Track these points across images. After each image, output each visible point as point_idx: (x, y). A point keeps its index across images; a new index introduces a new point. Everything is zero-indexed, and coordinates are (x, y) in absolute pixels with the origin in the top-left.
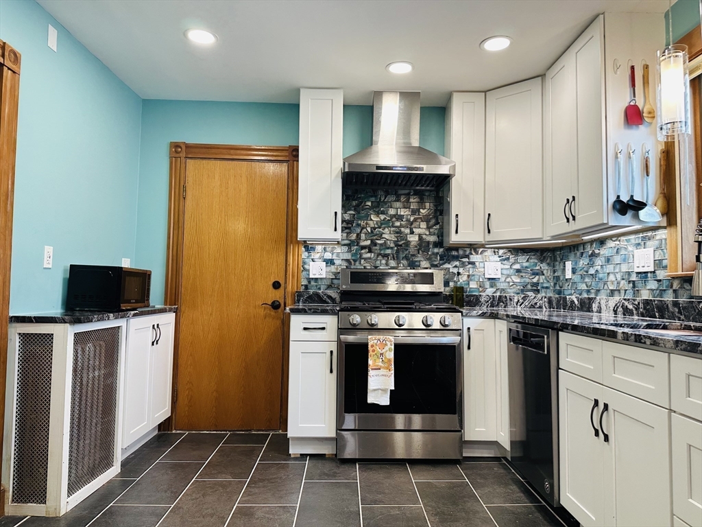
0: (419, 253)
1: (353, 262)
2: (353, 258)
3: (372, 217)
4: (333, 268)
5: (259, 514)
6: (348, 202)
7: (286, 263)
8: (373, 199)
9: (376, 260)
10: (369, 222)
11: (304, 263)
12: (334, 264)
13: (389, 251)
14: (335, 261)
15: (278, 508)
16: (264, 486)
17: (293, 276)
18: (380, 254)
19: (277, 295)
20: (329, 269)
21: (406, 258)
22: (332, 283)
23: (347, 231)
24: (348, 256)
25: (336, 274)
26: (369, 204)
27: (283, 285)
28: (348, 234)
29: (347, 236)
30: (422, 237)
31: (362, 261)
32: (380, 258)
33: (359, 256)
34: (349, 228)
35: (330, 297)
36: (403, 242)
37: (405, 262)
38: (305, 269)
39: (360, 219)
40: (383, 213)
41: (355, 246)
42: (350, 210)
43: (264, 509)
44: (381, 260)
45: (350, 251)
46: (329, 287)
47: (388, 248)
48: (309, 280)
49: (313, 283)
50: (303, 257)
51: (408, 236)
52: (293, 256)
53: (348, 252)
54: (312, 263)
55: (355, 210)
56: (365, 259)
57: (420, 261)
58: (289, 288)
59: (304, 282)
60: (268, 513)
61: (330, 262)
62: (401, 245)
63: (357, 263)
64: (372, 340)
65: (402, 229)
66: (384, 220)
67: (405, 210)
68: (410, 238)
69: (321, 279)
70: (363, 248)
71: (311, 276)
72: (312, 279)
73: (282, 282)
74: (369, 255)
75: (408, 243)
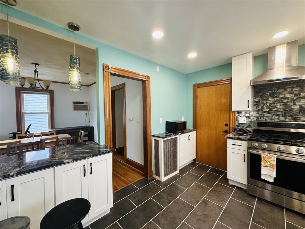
0: (299, 114)
1: (259, 118)
2: (260, 116)
3: (270, 99)
4: (250, 120)
5: (209, 205)
6: (256, 94)
7: (230, 118)
8: (270, 92)
9: (272, 117)
10: (268, 101)
11: (237, 118)
12: (250, 118)
13: (280, 113)
14: (251, 117)
15: (216, 206)
16: (215, 194)
17: (232, 122)
18: (275, 114)
19: (227, 128)
20: (248, 120)
21: (291, 116)
22: (249, 125)
23: (256, 105)
24: (257, 115)
25: (251, 122)
26: (268, 94)
27: (229, 125)
28: (257, 107)
29: (256, 108)
30: (302, 106)
31: (264, 117)
32: (274, 116)
33: (262, 115)
34: (258, 104)
35: (248, 130)
36: (288, 109)
37: (290, 118)
38: (237, 120)
39: (263, 100)
40: (276, 97)
41: (260, 111)
42: (258, 97)
43: (212, 204)
44: (275, 117)
45: (258, 113)
46: (248, 127)
47: (279, 112)
48: (239, 124)
49: (241, 125)
50: (236, 115)
51: (292, 106)
52: (232, 115)
53: (257, 114)
54: (240, 118)
55: (260, 97)
56: (266, 116)
57: (300, 118)
58: (231, 126)
59: (237, 124)
60: (212, 206)
61: (248, 118)
62: (287, 111)
63: (262, 118)
64: (264, 154)
65: (288, 103)
66: (277, 100)
67: (290, 95)
68: (293, 107)
69: (244, 124)
70: (265, 112)
71: (240, 122)
72: (241, 123)
73: (228, 124)
74: (268, 115)
75: (292, 110)
